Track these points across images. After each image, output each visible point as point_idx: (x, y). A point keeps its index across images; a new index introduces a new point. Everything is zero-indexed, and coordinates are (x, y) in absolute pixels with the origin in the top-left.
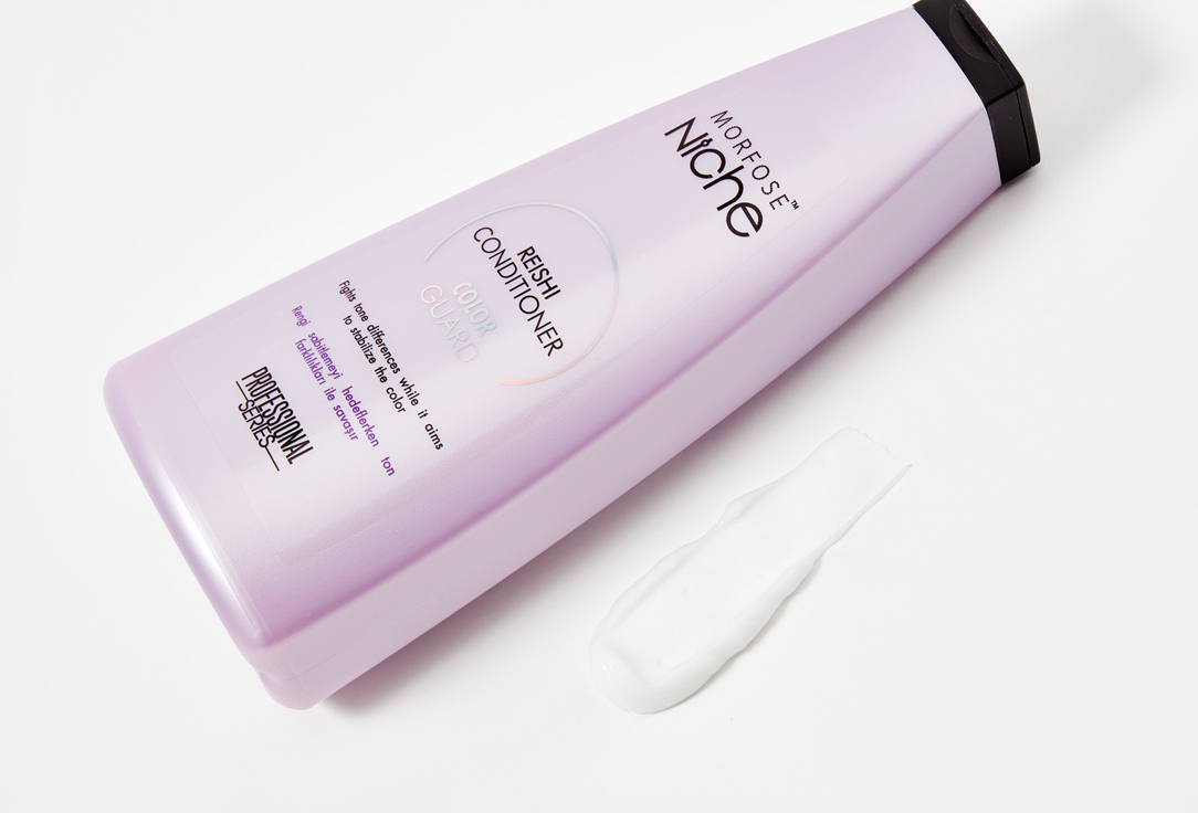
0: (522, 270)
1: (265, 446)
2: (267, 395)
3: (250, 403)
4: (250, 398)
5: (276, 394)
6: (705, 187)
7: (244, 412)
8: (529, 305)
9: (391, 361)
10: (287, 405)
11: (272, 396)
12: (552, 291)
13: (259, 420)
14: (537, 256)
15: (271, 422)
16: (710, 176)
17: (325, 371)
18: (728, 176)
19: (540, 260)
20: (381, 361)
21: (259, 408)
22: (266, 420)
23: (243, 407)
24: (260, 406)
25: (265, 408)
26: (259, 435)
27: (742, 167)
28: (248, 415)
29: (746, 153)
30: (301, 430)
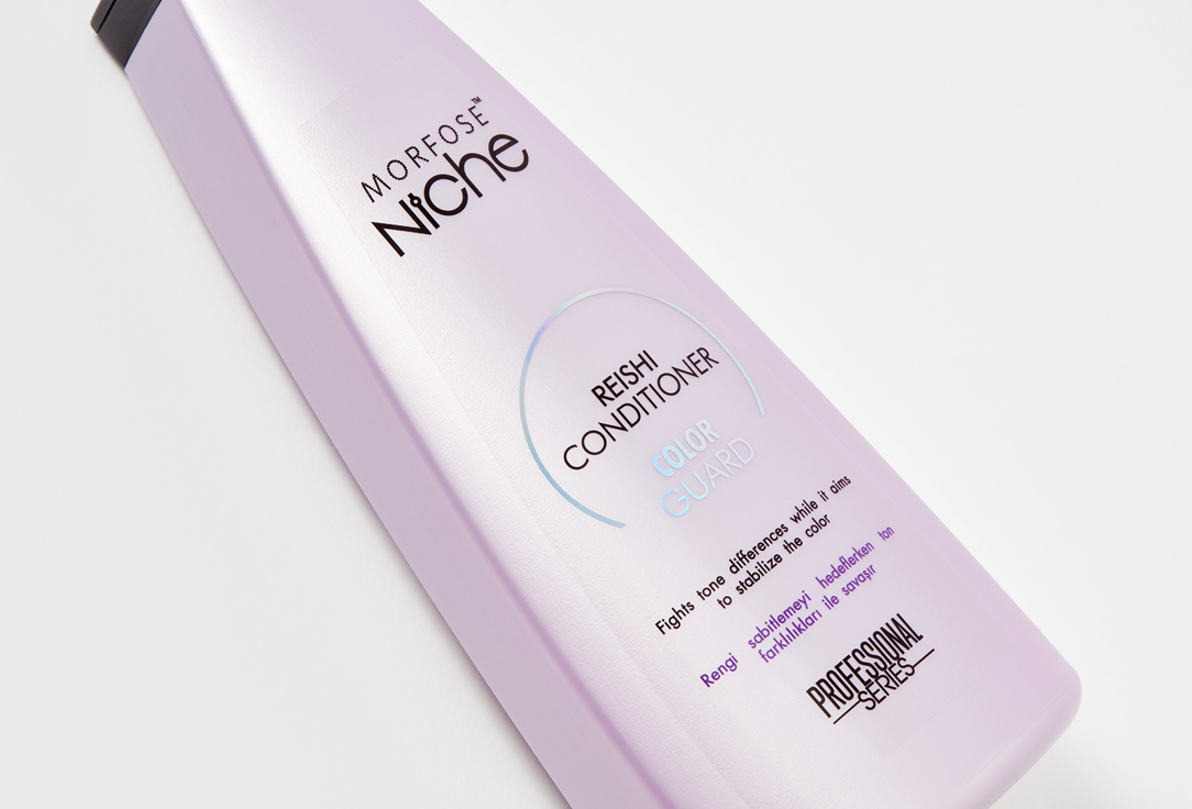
0: (627, 397)
1: (913, 667)
2: (848, 678)
3: (863, 697)
4: (856, 699)
5: (844, 668)
6: (480, 195)
7: (876, 701)
8: (669, 384)
9: (774, 536)
10: (856, 650)
11: (847, 672)
12: (646, 360)
13: (883, 681)
14: (605, 382)
15: (882, 666)
16: (464, 191)
17: (803, 613)
18: (461, 170)
19: (610, 377)
20: (776, 548)
21: (867, 684)
22: (881, 673)
23: (870, 704)
24: (865, 683)
25: (866, 677)
26: (902, 677)
27: (446, 156)
28: (879, 696)
29: (425, 152)
30: (882, 629)
